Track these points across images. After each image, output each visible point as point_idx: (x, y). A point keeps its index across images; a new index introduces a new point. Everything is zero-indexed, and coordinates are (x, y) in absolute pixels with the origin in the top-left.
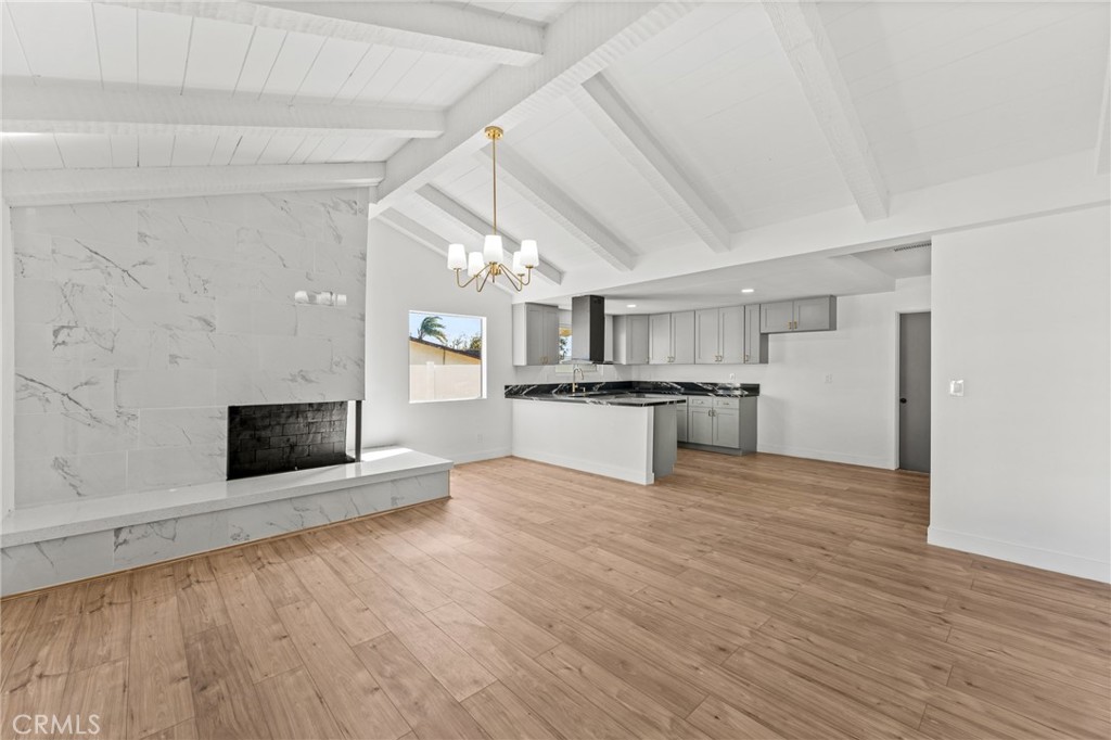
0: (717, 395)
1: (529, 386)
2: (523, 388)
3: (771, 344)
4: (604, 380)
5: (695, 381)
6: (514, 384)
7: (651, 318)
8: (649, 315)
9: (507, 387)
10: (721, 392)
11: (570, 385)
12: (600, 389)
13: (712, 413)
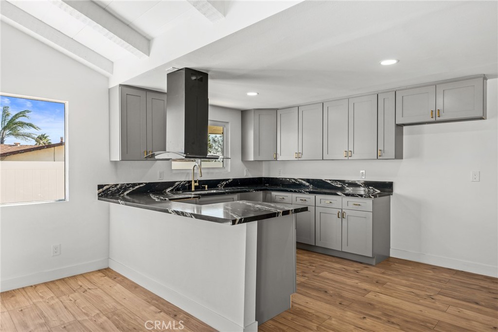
0: (347, 195)
1: (134, 185)
2: (125, 188)
3: (406, 138)
4: (231, 177)
5: (323, 178)
6: (112, 183)
7: (279, 112)
8: (276, 110)
9: (100, 187)
10: (350, 190)
11: (190, 182)
12: (227, 186)
13: (342, 215)
